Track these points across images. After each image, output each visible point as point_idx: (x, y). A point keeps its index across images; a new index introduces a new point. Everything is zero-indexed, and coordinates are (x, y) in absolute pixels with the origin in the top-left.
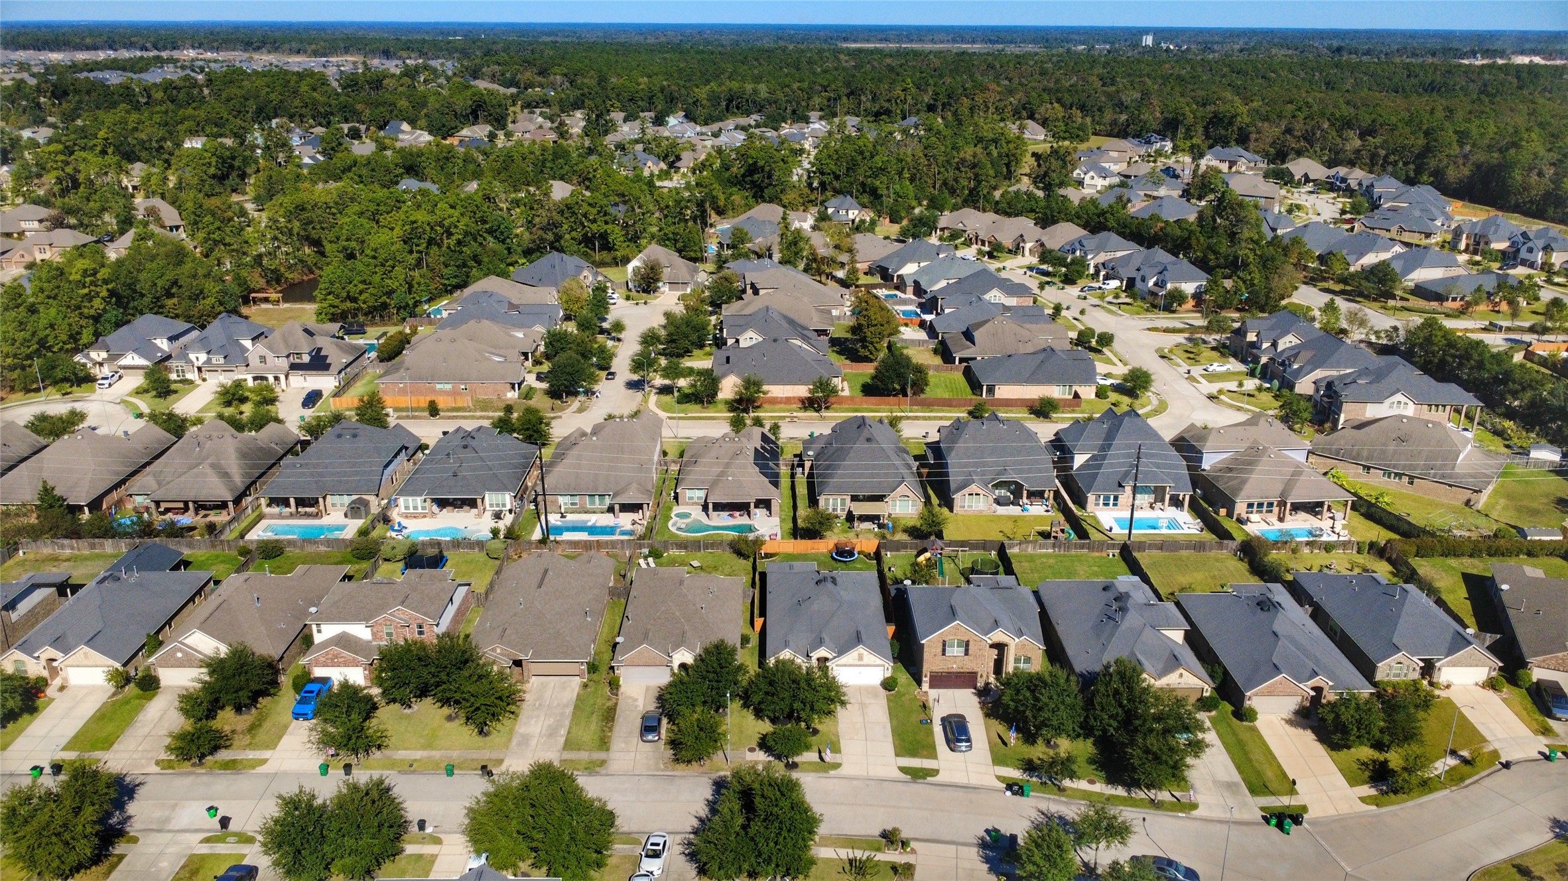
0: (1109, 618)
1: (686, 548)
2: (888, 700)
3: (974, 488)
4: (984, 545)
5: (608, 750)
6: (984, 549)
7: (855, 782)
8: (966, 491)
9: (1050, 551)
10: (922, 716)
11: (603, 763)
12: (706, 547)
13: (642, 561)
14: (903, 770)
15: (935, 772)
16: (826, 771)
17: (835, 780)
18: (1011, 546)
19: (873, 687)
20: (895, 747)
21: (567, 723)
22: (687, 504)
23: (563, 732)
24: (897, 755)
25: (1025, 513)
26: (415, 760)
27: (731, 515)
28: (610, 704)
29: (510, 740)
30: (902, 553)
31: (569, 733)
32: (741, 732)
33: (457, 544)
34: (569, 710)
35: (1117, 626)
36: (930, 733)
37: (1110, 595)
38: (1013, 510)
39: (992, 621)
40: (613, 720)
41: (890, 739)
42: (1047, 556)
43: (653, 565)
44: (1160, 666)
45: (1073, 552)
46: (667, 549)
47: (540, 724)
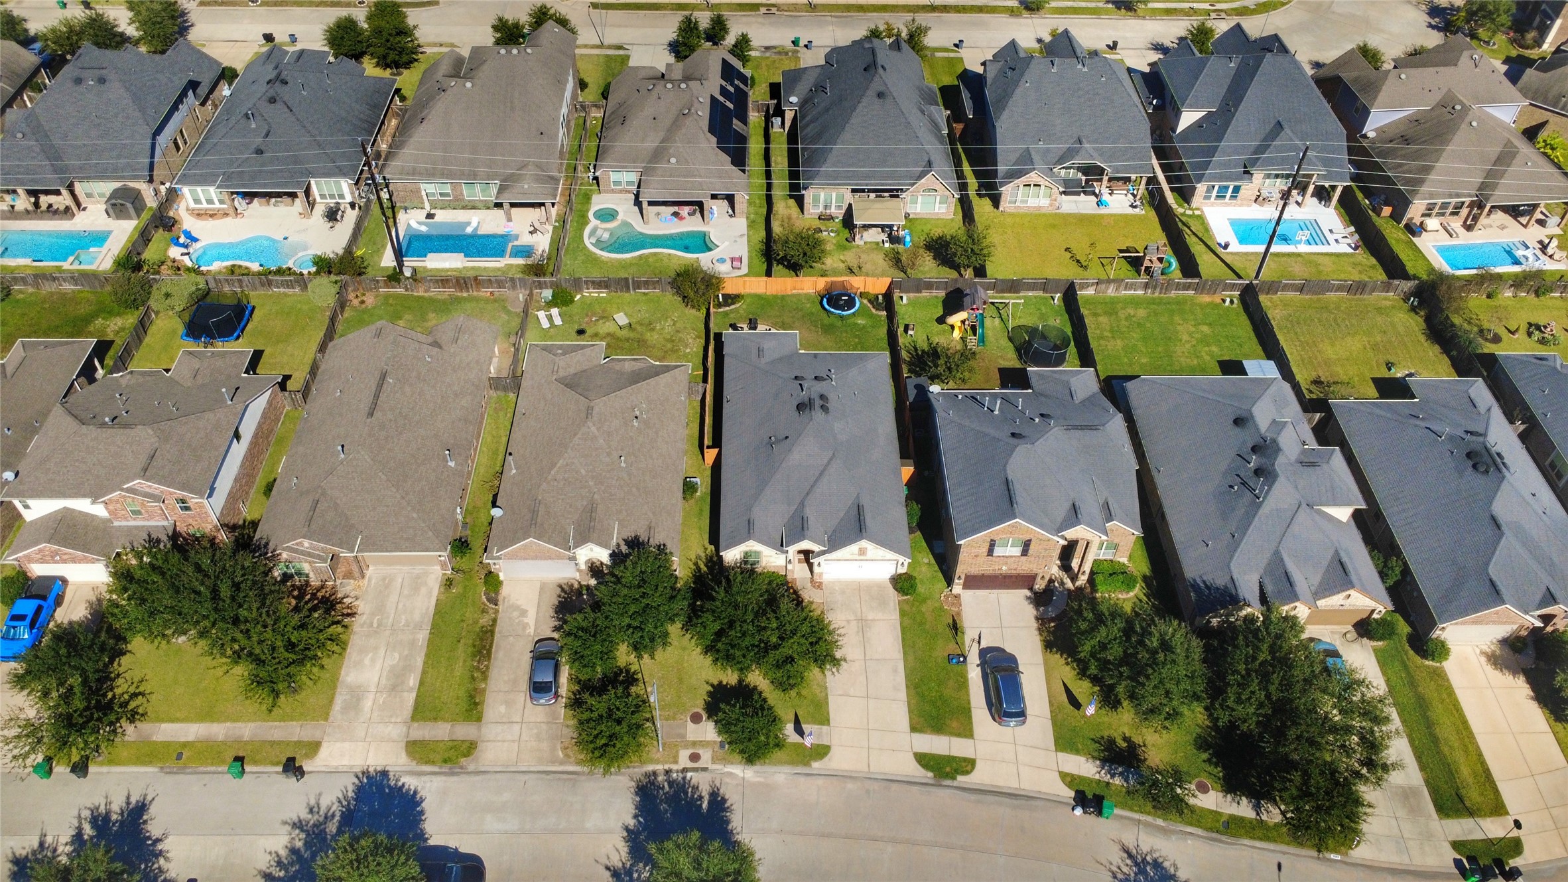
0: (1244, 484)
1: (607, 287)
2: (903, 613)
3: (1033, 177)
4: (1046, 285)
5: (479, 719)
6: (1045, 290)
7: (850, 785)
9: (1140, 292)
10: (952, 648)
11: (469, 748)
12: (638, 285)
13: (541, 315)
14: (924, 760)
15: (966, 765)
16: (807, 764)
17: (820, 781)
18: (1084, 286)
19: (879, 586)
20: (910, 711)
21: (419, 661)
22: (613, 191)
23: (413, 681)
24: (914, 729)
25: (1103, 211)
26: (185, 745)
27: (676, 214)
28: (484, 621)
29: (331, 701)
30: (925, 294)
31: (422, 683)
32: (681, 681)
33: (267, 277)
34: (423, 636)
35: (1255, 506)
36: (963, 684)
37: (1247, 438)
38: (1083, 204)
39: (1067, 505)
40: (489, 655)
41: (902, 694)
42: (1135, 302)
43: (558, 321)
44: (1316, 579)
46: (580, 290)
47: (378, 665)
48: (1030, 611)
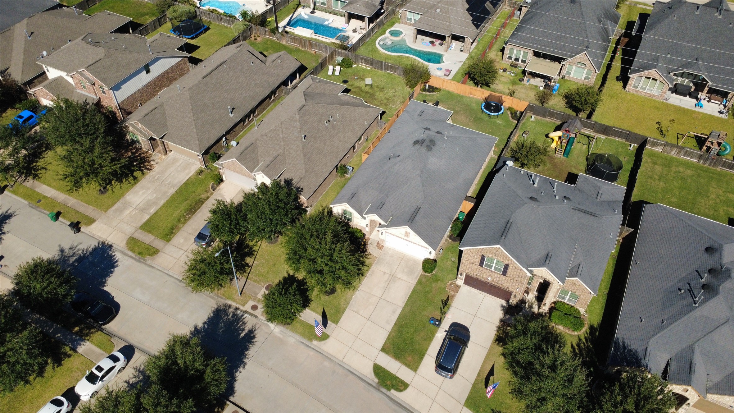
0: (690, 291)
1: (371, 64)
2: (419, 282)
3: (653, 73)
4: (628, 136)
5: (168, 241)
6: (627, 139)
7: (327, 364)
8: (646, 73)
9: (695, 160)
10: (437, 315)
11: (153, 252)
12: (387, 67)
13: (331, 67)
14: (378, 370)
15: (401, 386)
16: (310, 340)
17: (312, 353)
18: (654, 144)
19: (415, 262)
20: (388, 339)
21: (162, 202)
22: (407, 24)
23: (153, 211)
24: (384, 350)
25: (698, 109)
26: (45, 197)
27: (432, 43)
28: (203, 196)
29: (113, 204)
30: (548, 119)
31: (156, 213)
32: (274, 265)
34: (172, 191)
35: (691, 308)
36: (430, 338)
37: (710, 262)
38: (687, 102)
39: (544, 253)
40: (193, 213)
41: (390, 327)
42: (687, 165)
43: (337, 73)
44: (716, 378)
45: (719, 169)
46: (357, 62)
47: (144, 197)
48: (500, 314)
